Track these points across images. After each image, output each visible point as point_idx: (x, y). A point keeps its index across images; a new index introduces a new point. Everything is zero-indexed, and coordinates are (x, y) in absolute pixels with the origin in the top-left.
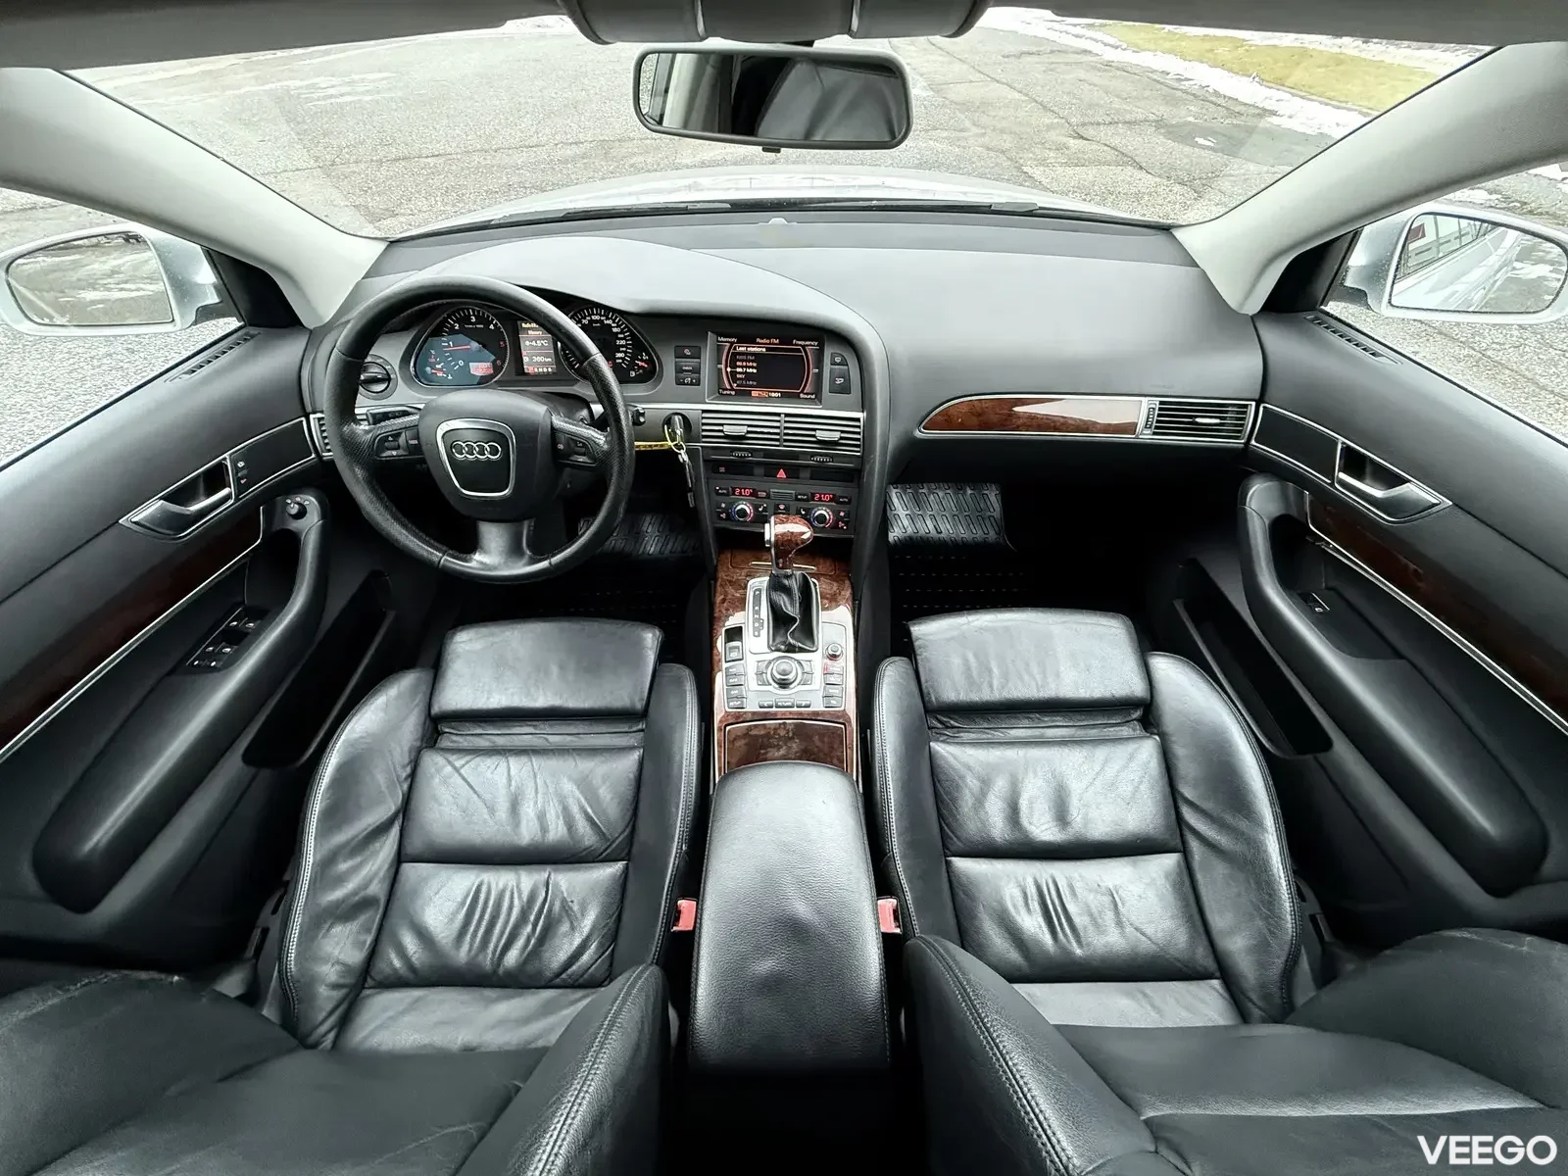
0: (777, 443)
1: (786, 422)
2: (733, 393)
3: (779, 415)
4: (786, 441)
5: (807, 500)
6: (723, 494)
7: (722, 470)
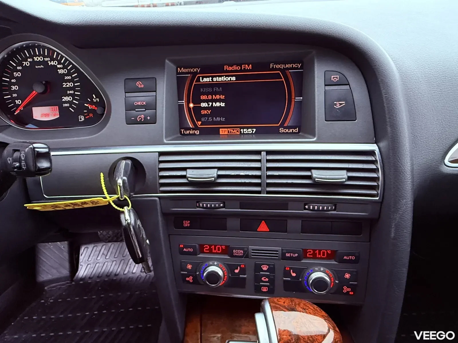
0: (258, 189)
1: (268, 161)
2: (197, 132)
3: (258, 152)
4: (269, 185)
5: (298, 259)
6: (188, 253)
7: (187, 224)
